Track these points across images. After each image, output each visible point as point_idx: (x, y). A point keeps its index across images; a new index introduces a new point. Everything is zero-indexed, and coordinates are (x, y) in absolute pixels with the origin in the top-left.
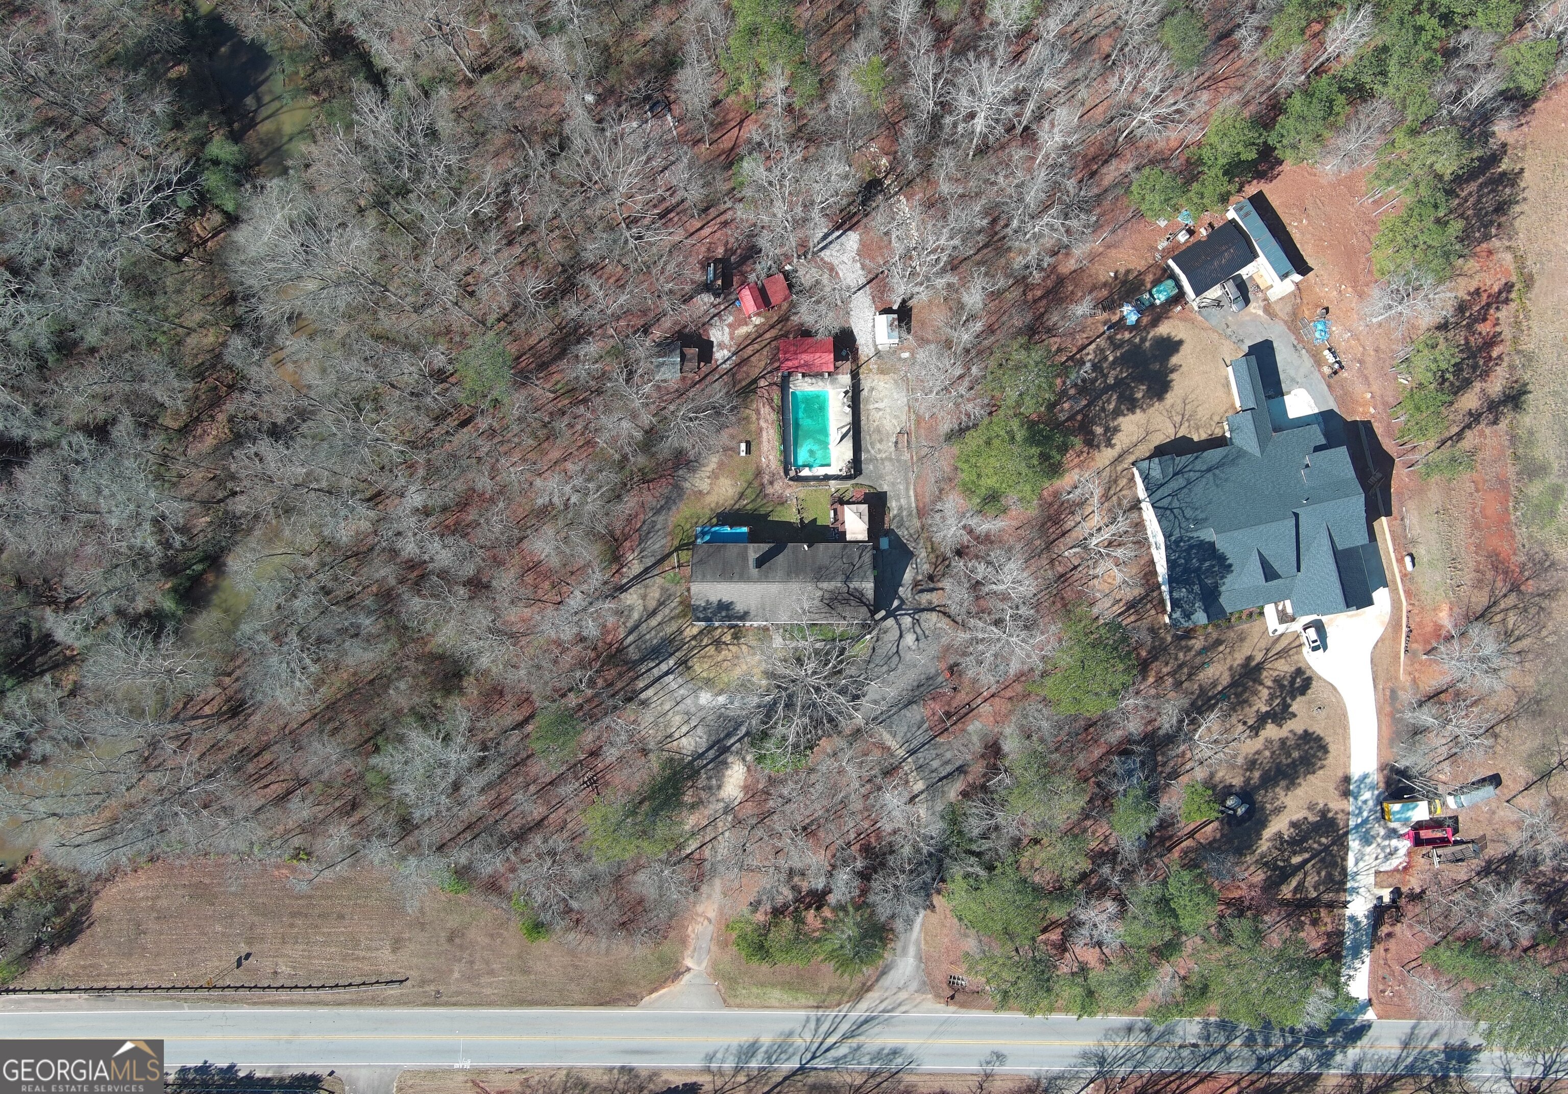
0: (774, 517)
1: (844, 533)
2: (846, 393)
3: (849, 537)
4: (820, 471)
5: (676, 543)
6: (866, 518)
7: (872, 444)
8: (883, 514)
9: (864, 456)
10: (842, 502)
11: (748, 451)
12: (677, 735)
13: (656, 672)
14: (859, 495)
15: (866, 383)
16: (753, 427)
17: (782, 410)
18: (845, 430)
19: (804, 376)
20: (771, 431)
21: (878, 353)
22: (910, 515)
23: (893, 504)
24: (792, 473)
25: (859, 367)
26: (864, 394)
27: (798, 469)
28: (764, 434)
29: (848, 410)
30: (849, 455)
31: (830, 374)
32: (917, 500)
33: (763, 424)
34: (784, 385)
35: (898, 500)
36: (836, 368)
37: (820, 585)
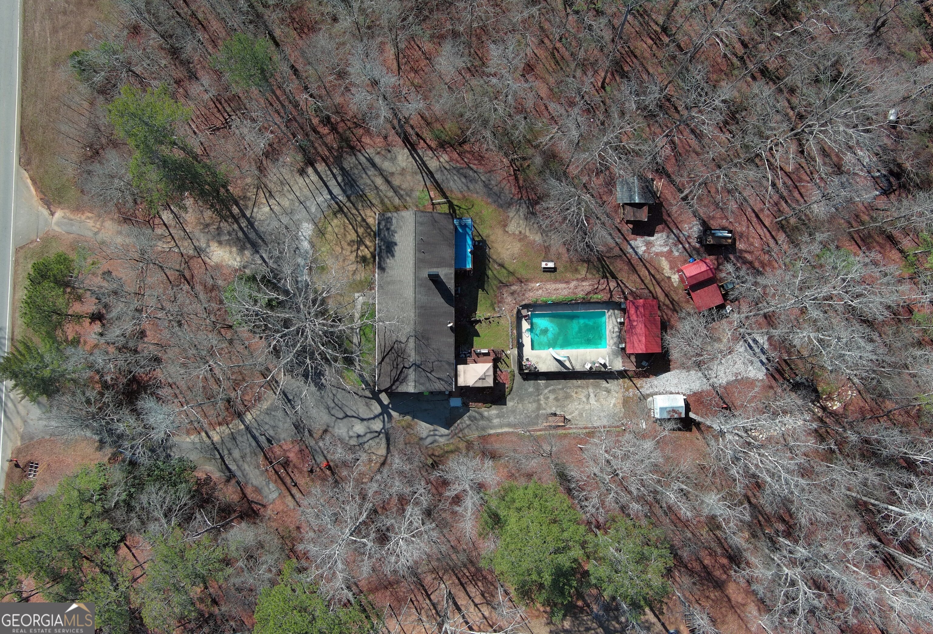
0: (481, 294)
1: (465, 363)
2: (605, 366)
3: (461, 368)
4: (526, 340)
5: (455, 202)
6: (480, 385)
7: (553, 391)
8: (485, 402)
9: (542, 382)
10: (496, 361)
11: (547, 270)
12: (272, 201)
13: (332, 183)
14: (503, 378)
15: (614, 385)
16: (569, 275)
17: (586, 303)
18: (567, 364)
19: (622, 324)
20: (566, 292)
21: (645, 397)
22: (484, 429)
23: (493, 411)
24: (524, 312)
25: (630, 379)
26: (603, 383)
27: (529, 318)
28: (564, 285)
29: (588, 367)
30: (543, 368)
31: (623, 349)
32: (498, 435)
33: (573, 284)
34: (610, 304)
35: (498, 416)
36: (629, 356)
37: (412, 340)
